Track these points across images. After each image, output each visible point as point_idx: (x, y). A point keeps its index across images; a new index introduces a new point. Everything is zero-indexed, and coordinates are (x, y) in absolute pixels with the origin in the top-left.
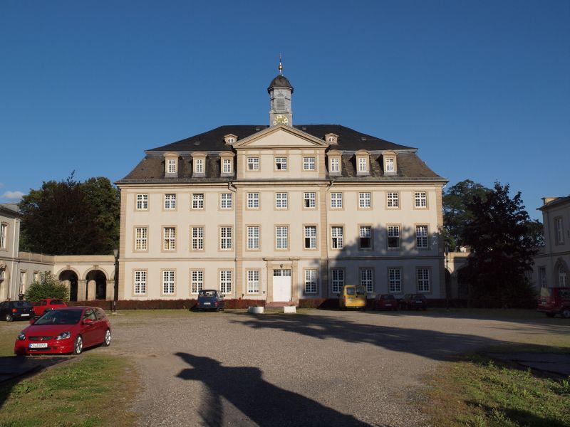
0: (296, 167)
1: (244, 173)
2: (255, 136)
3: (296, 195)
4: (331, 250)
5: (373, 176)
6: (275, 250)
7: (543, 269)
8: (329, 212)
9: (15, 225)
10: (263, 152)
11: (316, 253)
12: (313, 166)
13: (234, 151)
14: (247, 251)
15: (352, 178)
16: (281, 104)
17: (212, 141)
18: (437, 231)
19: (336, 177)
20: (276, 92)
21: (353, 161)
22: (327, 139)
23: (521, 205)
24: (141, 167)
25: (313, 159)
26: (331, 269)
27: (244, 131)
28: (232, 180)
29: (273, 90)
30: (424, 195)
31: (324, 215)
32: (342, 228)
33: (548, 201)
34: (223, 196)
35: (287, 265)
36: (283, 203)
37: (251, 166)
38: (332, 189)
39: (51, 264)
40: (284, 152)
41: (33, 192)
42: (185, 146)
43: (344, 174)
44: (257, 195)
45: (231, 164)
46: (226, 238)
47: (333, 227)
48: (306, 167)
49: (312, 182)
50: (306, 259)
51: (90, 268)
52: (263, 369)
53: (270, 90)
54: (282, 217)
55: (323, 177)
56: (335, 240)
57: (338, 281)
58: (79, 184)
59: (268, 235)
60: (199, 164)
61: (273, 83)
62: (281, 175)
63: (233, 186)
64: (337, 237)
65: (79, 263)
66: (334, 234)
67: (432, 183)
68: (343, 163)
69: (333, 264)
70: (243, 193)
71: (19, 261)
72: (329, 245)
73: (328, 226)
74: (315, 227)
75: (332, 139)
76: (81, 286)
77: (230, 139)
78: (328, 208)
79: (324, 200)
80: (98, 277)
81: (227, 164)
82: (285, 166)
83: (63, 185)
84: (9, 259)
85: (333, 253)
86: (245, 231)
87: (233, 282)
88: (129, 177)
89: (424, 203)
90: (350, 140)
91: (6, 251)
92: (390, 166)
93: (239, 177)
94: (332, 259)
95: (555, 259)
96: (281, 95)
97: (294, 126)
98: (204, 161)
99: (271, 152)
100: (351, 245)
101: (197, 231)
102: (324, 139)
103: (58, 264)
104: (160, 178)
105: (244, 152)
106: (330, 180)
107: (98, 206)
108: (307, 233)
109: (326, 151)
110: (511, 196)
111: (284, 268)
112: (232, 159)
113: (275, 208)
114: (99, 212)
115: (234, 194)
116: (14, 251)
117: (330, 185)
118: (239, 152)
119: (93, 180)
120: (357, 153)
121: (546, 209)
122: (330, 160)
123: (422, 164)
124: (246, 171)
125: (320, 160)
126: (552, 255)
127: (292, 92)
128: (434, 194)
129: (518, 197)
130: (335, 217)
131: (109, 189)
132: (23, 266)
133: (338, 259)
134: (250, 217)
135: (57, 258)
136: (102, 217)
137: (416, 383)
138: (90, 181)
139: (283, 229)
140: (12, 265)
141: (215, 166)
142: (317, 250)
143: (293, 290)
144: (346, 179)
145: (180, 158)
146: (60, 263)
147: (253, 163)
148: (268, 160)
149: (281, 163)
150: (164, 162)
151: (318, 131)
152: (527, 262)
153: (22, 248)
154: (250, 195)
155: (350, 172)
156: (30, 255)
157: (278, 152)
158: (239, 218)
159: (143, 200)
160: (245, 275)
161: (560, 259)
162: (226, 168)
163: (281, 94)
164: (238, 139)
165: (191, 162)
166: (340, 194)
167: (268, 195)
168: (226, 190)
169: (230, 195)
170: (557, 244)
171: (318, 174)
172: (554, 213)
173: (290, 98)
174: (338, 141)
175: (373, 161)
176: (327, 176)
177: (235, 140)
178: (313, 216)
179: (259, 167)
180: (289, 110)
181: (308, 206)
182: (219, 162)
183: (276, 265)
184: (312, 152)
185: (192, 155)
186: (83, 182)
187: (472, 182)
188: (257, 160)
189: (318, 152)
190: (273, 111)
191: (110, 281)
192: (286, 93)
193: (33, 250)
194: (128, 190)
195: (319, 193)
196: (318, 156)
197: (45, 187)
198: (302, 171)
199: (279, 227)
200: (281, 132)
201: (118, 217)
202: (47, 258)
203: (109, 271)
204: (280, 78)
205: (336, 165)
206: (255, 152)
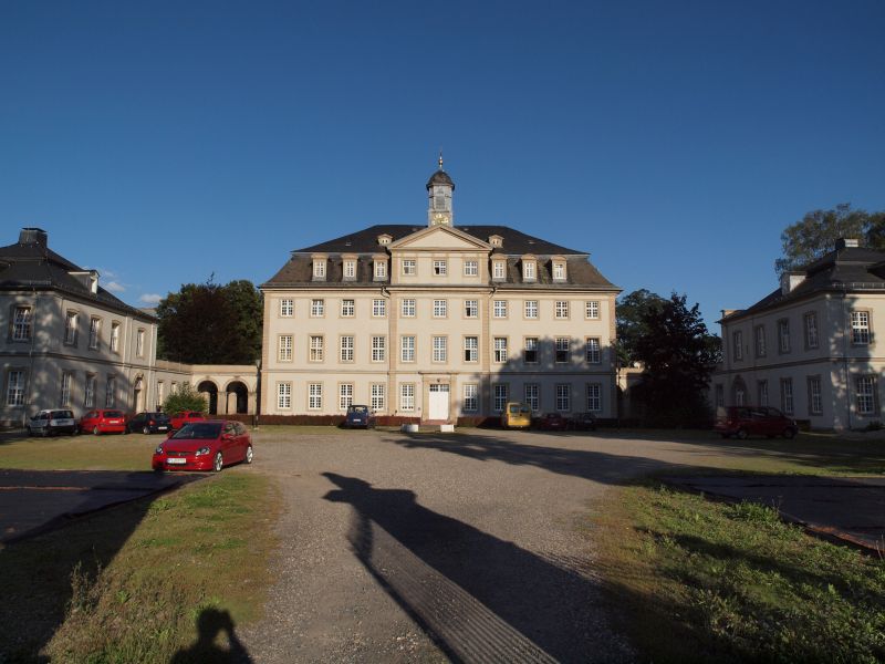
0: (456, 272)
1: (400, 277)
2: (412, 236)
3: (456, 303)
4: (493, 364)
5: (541, 283)
6: (432, 363)
7: (720, 387)
8: (491, 322)
9: (152, 330)
10: (421, 254)
11: (476, 366)
12: (475, 271)
13: (389, 253)
14: (401, 363)
15: (517, 285)
16: (441, 203)
17: (364, 242)
18: (609, 345)
19: (499, 283)
20: (436, 189)
21: (519, 266)
22: (491, 242)
23: (699, 317)
24: (286, 269)
25: (475, 263)
26: (494, 384)
27: (400, 232)
28: (386, 285)
29: (432, 186)
30: (596, 304)
31: (486, 325)
32: (505, 339)
33: (726, 314)
34: (376, 302)
35: (444, 379)
36: (441, 311)
37: (407, 270)
38: (496, 296)
39: (190, 373)
40: (443, 255)
41: (171, 296)
42: (335, 247)
43: (509, 280)
44: (412, 301)
45: (385, 268)
46: (378, 349)
47: (496, 339)
48: (468, 271)
49: (473, 288)
50: (465, 373)
51: (230, 379)
52: (417, 492)
53: (429, 187)
54: (440, 327)
55: (486, 284)
56: (498, 353)
57: (501, 397)
58: (219, 288)
59: (424, 347)
60: (350, 268)
61: (433, 179)
62: (441, 280)
63: (387, 292)
64: (501, 350)
65: (219, 373)
66: (497, 346)
67: (605, 291)
68: (508, 269)
69: (495, 379)
70: (398, 299)
71: (156, 369)
72: (491, 358)
73: (491, 337)
74: (476, 338)
75: (496, 241)
76: (221, 398)
77: (384, 240)
78: (490, 317)
79: (487, 309)
80: (239, 389)
81: (381, 267)
82: (444, 271)
83: (203, 289)
84: (146, 368)
85: (496, 367)
86: (399, 342)
87: (385, 397)
88: (273, 280)
89: (596, 313)
90: (516, 243)
91: (143, 358)
92: (559, 273)
93: (393, 283)
94: (494, 374)
95: (733, 376)
96: (440, 192)
97: (455, 227)
98: (355, 263)
99: (429, 255)
100: (515, 358)
101: (347, 340)
102: (488, 241)
103: (198, 374)
104: (306, 281)
105: (399, 255)
106: (494, 287)
107: (239, 311)
108: (468, 345)
109: (490, 255)
110: (689, 307)
111: (441, 382)
112: (386, 263)
113: (432, 316)
114: (241, 319)
115: (388, 301)
116: (151, 360)
117: (493, 292)
118: (393, 255)
119: (234, 284)
120: (523, 257)
121: (725, 322)
122: (494, 264)
123: (594, 271)
124: (402, 275)
125: (483, 264)
126: (731, 371)
127: (453, 189)
128: (607, 303)
129: (695, 308)
130: (497, 328)
131: (252, 294)
132: (161, 375)
133: (501, 373)
134: (405, 326)
135: (196, 368)
136: (244, 324)
137: (583, 508)
138: (231, 284)
139: (441, 340)
140: (149, 375)
141: (367, 270)
142: (478, 363)
143: (452, 406)
144: (511, 286)
145: (329, 260)
146: (199, 373)
147: (409, 266)
148: (425, 265)
149: (440, 267)
150: (312, 264)
151: (481, 233)
152: (704, 379)
153: (159, 357)
154: (405, 301)
155: (515, 279)
156: (166, 364)
157: (437, 255)
158: (392, 327)
159: (288, 306)
160: (399, 390)
161: (738, 377)
162: (380, 271)
163: (442, 191)
164: (393, 240)
165: (341, 265)
166: (505, 303)
167: (425, 302)
168: (379, 296)
169: (383, 303)
170: (736, 359)
171: (480, 279)
172: (734, 327)
173: (450, 195)
174: (503, 244)
175: (541, 267)
176: (491, 283)
177: (389, 241)
178: (474, 326)
179: (415, 270)
180: (449, 209)
181: (469, 314)
182: (372, 265)
183: (433, 379)
184: (474, 255)
185: (342, 256)
186: (223, 285)
187: (648, 292)
188: (413, 263)
189: (481, 255)
190: (431, 210)
191: (251, 394)
192: (447, 190)
193: (171, 359)
194: (273, 295)
195: (481, 302)
196: (481, 260)
197: (184, 290)
198: (463, 276)
199: (437, 338)
200: (440, 233)
201: (261, 324)
202: (186, 367)
203: (251, 382)
204: (440, 173)
205: (500, 270)
206: (412, 255)
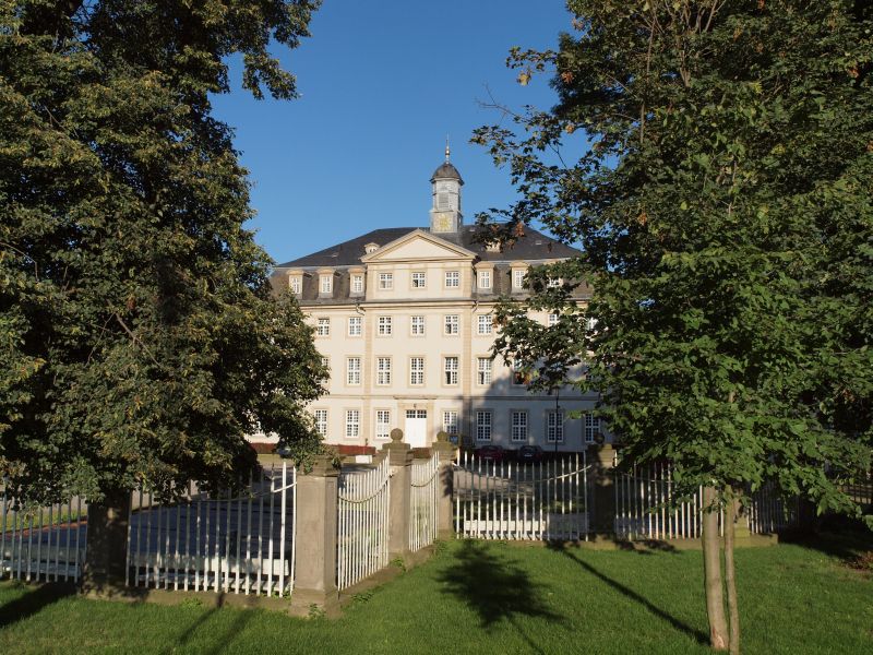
0: (435, 286)
1: (376, 293)
2: (388, 247)
3: (435, 319)
4: (476, 387)
6: (409, 387)
8: (475, 340)
10: (398, 266)
11: (458, 389)
12: (458, 282)
14: (376, 387)
16: (444, 200)
17: (348, 254)
19: (485, 296)
20: (439, 185)
25: (457, 273)
26: (478, 410)
28: (361, 302)
29: (435, 182)
31: (468, 344)
32: (491, 359)
34: (352, 320)
35: (421, 405)
36: (418, 328)
37: (383, 284)
38: (480, 310)
40: (421, 265)
43: (495, 291)
44: (389, 319)
45: (362, 282)
46: (354, 371)
47: (480, 359)
48: (448, 283)
49: (453, 302)
50: (445, 397)
53: (432, 183)
54: (418, 347)
55: (468, 296)
57: (484, 426)
60: (326, 284)
61: (437, 174)
62: (419, 294)
63: (362, 308)
64: (485, 371)
66: (481, 366)
68: (496, 279)
69: (479, 403)
70: (372, 317)
72: (473, 380)
73: (473, 358)
74: (455, 358)
77: (371, 249)
78: (473, 335)
79: (468, 325)
81: (358, 281)
82: (423, 283)
85: (479, 390)
86: (375, 363)
87: (361, 423)
93: (368, 299)
94: (477, 398)
96: (444, 188)
98: (332, 278)
99: (407, 266)
100: (503, 378)
105: (375, 267)
106: (476, 300)
108: (448, 366)
109: (474, 262)
111: (419, 408)
112: (362, 277)
113: (409, 336)
115: (364, 319)
117: (474, 306)
118: (369, 267)
120: (513, 263)
122: (480, 273)
124: (378, 290)
125: (465, 274)
127: (461, 183)
133: (488, 397)
134: (382, 345)
139: (417, 362)
141: (344, 285)
142: (458, 387)
143: (430, 434)
144: (498, 298)
145: (306, 275)
147: (386, 280)
148: (402, 276)
149: (419, 279)
150: (288, 280)
154: (382, 320)
155: (503, 289)
157: (415, 266)
160: (374, 416)
162: (356, 286)
163: (447, 187)
166: (490, 318)
167: (401, 318)
168: (354, 313)
169: (359, 321)
171: (462, 292)
173: (456, 191)
176: (474, 295)
179: (391, 284)
180: (453, 207)
181: (449, 331)
182: (349, 279)
183: (409, 404)
184: (455, 264)
185: (318, 272)
188: (390, 276)
189: (463, 264)
190: (434, 210)
192: (452, 185)
195: (461, 318)
196: (462, 271)
198: (443, 289)
200: (418, 242)
204: (446, 166)
205: (486, 279)
206: (389, 267)
